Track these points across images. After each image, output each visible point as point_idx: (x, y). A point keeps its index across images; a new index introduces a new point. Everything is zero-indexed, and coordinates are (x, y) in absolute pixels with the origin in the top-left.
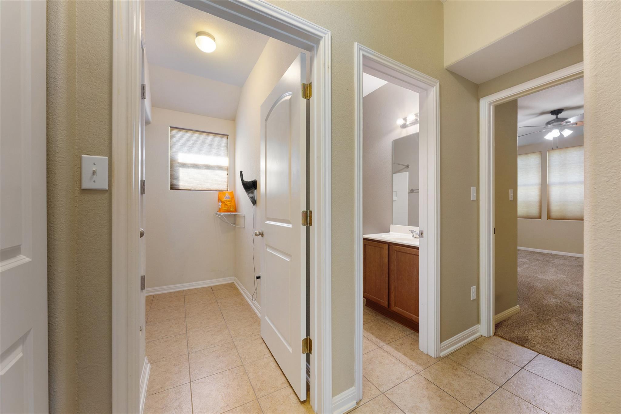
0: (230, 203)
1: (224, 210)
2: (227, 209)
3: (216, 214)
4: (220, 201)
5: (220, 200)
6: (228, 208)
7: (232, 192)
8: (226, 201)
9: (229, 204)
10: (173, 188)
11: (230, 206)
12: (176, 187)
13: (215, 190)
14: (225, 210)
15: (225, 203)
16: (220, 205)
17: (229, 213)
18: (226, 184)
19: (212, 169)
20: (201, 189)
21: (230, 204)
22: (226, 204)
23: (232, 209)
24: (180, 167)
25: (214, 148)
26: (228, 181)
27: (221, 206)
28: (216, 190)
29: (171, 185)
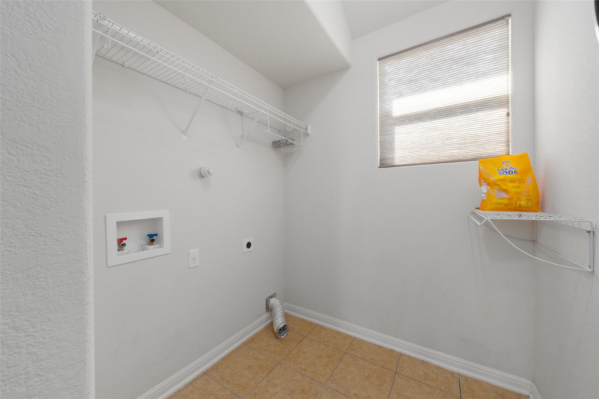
0: (516, 185)
1: (496, 203)
2: (505, 201)
3: (474, 214)
4: (483, 181)
5: (482, 179)
6: (509, 199)
7: (525, 156)
8: (503, 180)
9: (514, 187)
10: (383, 165)
11: (518, 193)
12: (389, 162)
13: (470, 157)
14: (501, 204)
15: (498, 185)
16: (485, 191)
17: (514, 216)
18: (504, 139)
19: (462, 113)
20: (436, 159)
21: (518, 187)
22: (504, 187)
23: (523, 203)
24: (395, 124)
25: (468, 64)
26: (508, 132)
27: (487, 194)
28: (474, 157)
29: (381, 160)
